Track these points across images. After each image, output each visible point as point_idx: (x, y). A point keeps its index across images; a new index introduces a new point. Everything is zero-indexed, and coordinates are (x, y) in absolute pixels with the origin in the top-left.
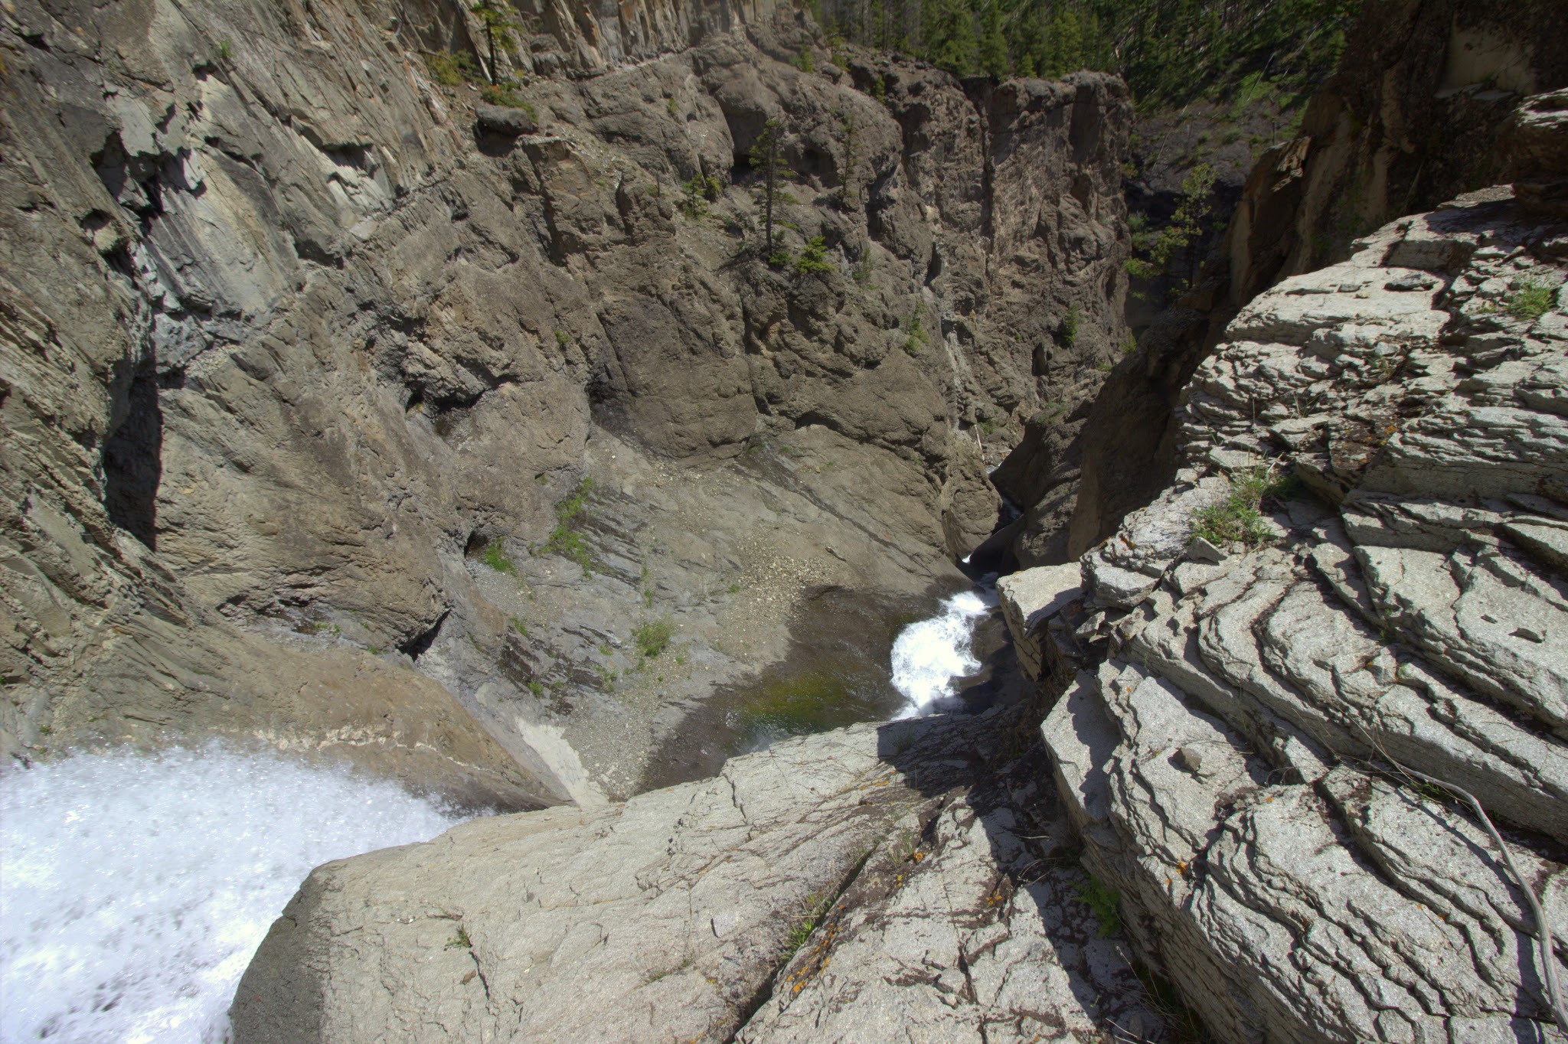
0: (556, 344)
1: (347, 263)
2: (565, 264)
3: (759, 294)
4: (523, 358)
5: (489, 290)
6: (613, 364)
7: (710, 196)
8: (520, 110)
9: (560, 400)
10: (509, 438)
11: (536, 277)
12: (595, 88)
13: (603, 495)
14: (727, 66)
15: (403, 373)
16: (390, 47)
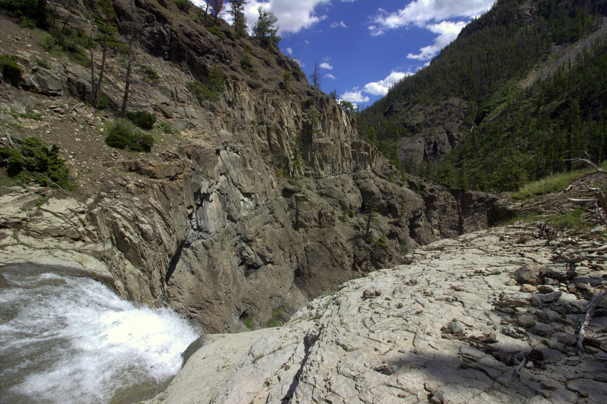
0: (289, 254)
1: (238, 222)
2: (298, 231)
3: (360, 250)
4: (277, 257)
5: (273, 234)
6: (305, 265)
7: (351, 216)
8: (296, 187)
9: (285, 273)
10: (265, 282)
11: (288, 233)
12: (321, 182)
13: (290, 310)
14: (363, 179)
15: (241, 255)
16: (267, 169)
